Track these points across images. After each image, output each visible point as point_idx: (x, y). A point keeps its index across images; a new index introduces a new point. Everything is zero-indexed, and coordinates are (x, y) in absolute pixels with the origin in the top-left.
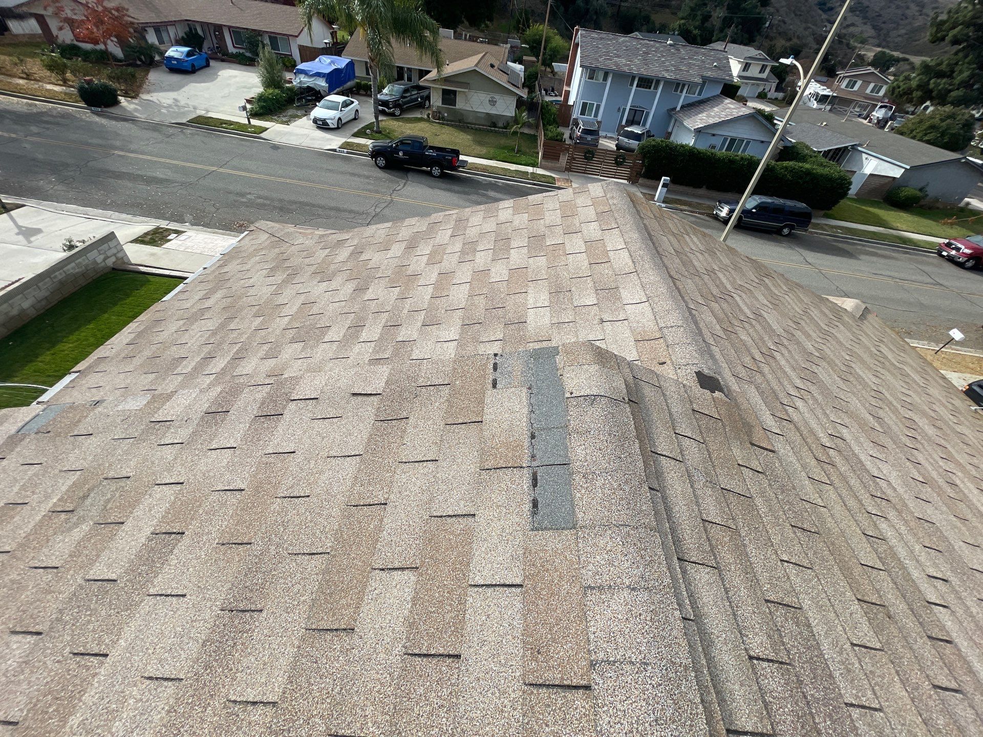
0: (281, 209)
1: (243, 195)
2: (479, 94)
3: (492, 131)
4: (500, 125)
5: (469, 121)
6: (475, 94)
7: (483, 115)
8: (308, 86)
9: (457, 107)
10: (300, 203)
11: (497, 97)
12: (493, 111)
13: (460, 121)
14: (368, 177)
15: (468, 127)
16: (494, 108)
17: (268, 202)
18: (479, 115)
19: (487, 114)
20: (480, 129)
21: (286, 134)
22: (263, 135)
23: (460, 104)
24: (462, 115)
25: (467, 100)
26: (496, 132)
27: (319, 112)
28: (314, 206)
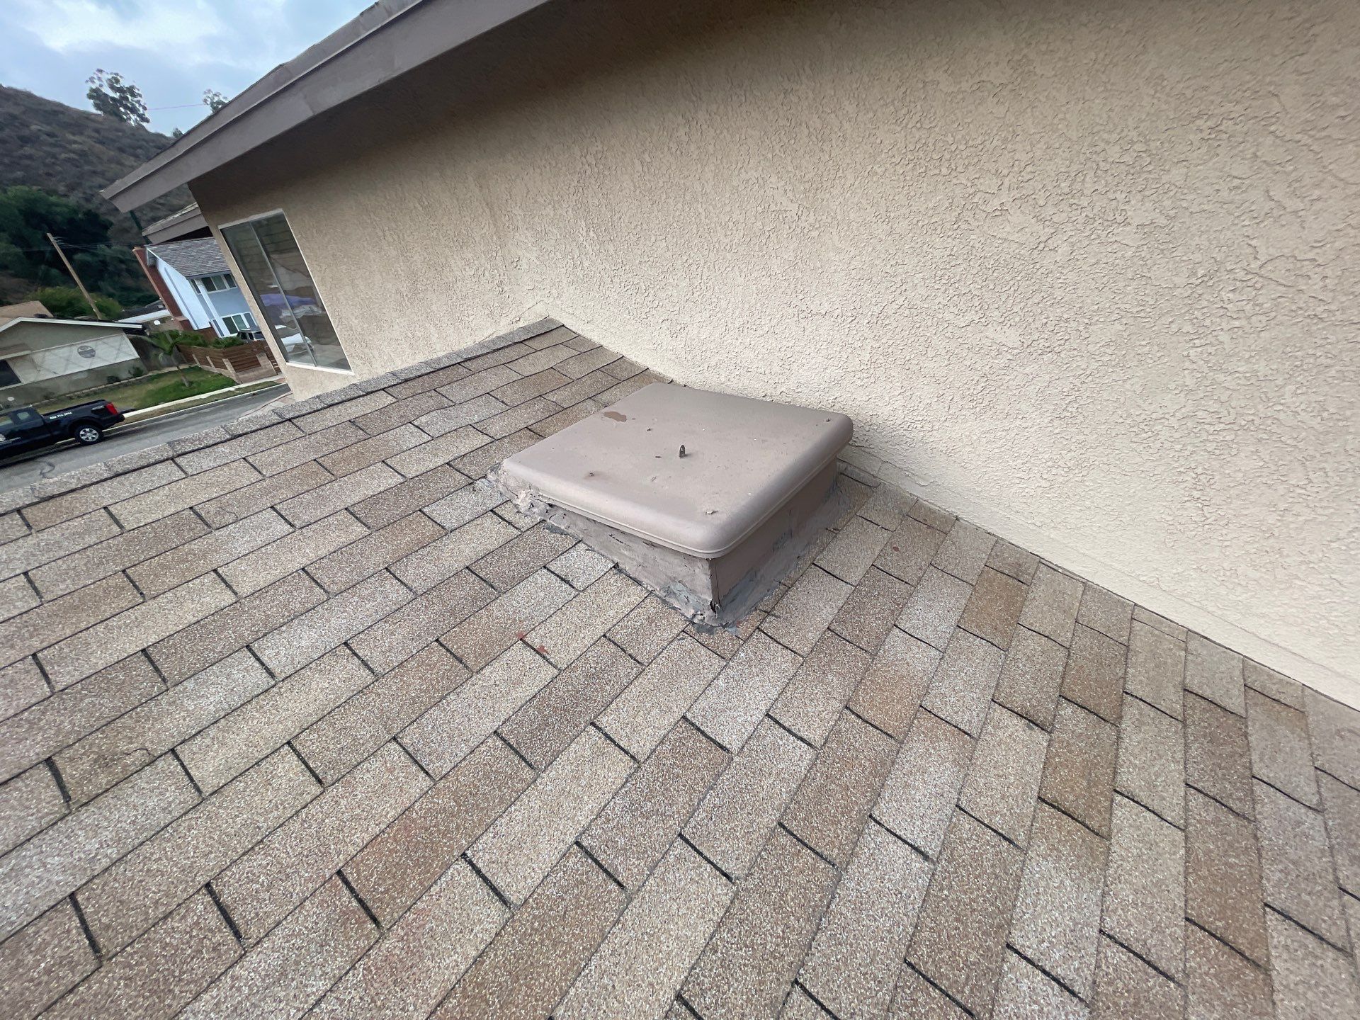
2: (56, 351)
3: (117, 387)
4: (124, 375)
6: (47, 353)
9: (25, 381)
11: (91, 344)
12: (97, 363)
16: (95, 360)
19: (89, 370)
23: (27, 376)
24: (41, 389)
25: (35, 366)
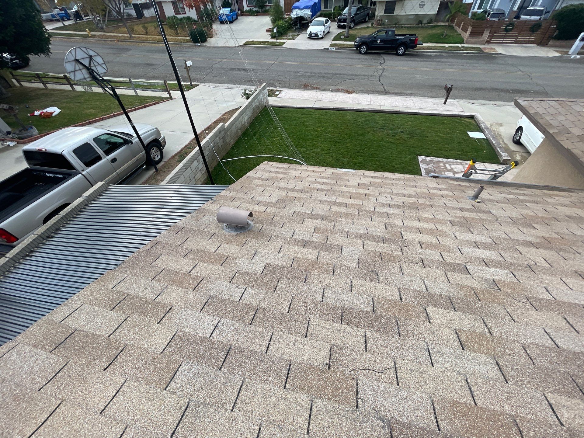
0: (323, 77)
1: (297, 72)
3: (419, 27)
4: (425, 21)
5: (402, 23)
7: (412, 17)
8: (301, 16)
9: (395, 14)
10: (331, 73)
11: (426, 1)
12: (421, 12)
13: (396, 24)
14: (360, 59)
15: (402, 27)
16: (422, 10)
17: (313, 74)
18: (410, 17)
19: (417, 15)
20: (411, 27)
21: (295, 44)
22: (284, 46)
23: (397, 11)
24: (397, 19)
25: (402, 7)
26: (422, 27)
27: (312, 29)
28: (340, 74)
